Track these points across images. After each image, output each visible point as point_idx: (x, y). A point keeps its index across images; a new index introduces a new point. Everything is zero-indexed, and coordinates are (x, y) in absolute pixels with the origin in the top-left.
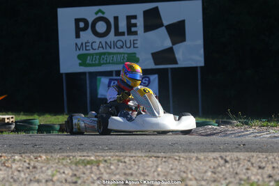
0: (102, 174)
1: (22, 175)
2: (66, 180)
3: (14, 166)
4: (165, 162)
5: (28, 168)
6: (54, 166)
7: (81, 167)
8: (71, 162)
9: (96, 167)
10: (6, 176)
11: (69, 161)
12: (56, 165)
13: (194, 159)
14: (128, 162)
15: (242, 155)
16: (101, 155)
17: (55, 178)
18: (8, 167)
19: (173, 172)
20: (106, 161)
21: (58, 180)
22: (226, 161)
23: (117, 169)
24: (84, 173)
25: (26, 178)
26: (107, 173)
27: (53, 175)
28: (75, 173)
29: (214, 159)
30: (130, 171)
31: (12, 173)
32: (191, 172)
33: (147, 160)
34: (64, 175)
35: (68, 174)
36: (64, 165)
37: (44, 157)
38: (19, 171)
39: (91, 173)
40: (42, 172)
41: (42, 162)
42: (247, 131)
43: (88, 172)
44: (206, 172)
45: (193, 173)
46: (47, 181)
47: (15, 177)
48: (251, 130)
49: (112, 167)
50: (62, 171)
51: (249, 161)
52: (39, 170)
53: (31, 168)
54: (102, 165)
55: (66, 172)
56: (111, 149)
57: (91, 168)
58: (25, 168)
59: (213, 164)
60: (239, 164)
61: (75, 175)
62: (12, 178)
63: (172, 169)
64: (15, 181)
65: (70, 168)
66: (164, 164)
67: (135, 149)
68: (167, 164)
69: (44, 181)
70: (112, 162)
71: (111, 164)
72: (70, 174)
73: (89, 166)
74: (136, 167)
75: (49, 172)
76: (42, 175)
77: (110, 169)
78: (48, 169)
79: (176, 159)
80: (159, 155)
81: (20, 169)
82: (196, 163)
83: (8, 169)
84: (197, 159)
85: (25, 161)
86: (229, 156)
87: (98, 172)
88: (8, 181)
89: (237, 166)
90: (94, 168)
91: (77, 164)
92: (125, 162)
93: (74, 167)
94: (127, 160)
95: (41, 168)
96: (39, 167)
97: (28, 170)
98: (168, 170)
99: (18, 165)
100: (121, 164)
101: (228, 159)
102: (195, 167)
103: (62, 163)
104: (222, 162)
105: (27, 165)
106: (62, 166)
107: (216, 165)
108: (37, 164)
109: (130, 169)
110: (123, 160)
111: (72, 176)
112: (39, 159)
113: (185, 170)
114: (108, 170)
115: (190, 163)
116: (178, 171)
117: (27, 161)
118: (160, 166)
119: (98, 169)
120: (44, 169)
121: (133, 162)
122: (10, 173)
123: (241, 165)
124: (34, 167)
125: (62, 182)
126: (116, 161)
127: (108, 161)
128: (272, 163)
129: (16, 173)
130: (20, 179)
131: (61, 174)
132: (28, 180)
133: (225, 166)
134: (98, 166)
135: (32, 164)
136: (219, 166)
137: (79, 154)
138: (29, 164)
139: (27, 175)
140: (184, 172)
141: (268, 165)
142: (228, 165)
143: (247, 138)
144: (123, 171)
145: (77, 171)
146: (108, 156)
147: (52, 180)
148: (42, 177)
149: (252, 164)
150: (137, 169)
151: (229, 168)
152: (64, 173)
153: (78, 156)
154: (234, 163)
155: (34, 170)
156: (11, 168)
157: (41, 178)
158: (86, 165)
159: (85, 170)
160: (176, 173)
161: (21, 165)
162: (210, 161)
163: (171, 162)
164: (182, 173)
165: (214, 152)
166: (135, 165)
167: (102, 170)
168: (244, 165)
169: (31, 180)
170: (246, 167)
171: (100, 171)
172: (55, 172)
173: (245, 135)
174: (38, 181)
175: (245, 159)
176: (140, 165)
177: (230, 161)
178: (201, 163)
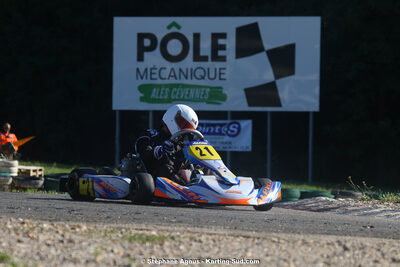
0: (167, 256)
1: (53, 251)
2: (115, 262)
3: (42, 238)
4: (257, 244)
5: (62, 242)
6: (98, 240)
7: (138, 245)
8: (123, 238)
9: (158, 246)
10: (29, 251)
11: (120, 235)
12: (101, 239)
13: (300, 242)
14: (204, 241)
15: (368, 242)
16: (166, 230)
17: (99, 259)
18: (32, 238)
19: (268, 259)
20: (173, 238)
21: (103, 261)
22: (346, 249)
23: (189, 250)
24: (141, 254)
25: (58, 256)
26: (174, 256)
27: (97, 254)
28: (129, 252)
29: (328, 244)
30: (207, 255)
31: (39, 248)
32: (294, 260)
33: (232, 241)
34: (111, 255)
35: (118, 253)
36: (113, 241)
37: (84, 227)
38: (48, 245)
39: (151, 254)
40: (81, 248)
41: (81, 235)
42: (377, 208)
43: (146, 253)
44: (315, 262)
45: (298, 263)
46: (87, 262)
47: (42, 254)
48: (382, 207)
49: (182, 247)
50: (109, 249)
51: (379, 250)
52: (77, 246)
53: (65, 241)
54: (167, 243)
55: (116, 251)
56: (180, 222)
57: (152, 247)
58: (56, 241)
59: (326, 251)
60: (364, 253)
61: (129, 256)
62: (38, 254)
63: (267, 255)
64: (42, 259)
65: (122, 245)
66: (256, 246)
67: (216, 224)
68: (260, 247)
69: (83, 261)
70: (182, 240)
71: (180, 242)
72: (122, 254)
73: (148, 244)
74: (217, 249)
75: (92, 249)
76: (81, 252)
77: (178, 249)
78: (89, 245)
79: (274, 242)
80: (249, 234)
81: (49, 242)
82: (303, 248)
83: (32, 242)
84: (305, 243)
85: (57, 232)
86: (350, 241)
87: (161, 253)
88: (32, 258)
89: (360, 256)
90: (156, 248)
91: (131, 240)
92: (200, 241)
93: (127, 242)
94: (203, 238)
95: (80, 242)
96: (77, 241)
97: (61, 245)
98: (262, 256)
99: (46, 237)
100: (194, 243)
101: (348, 245)
102: (301, 253)
103: (111, 238)
104: (340, 249)
105: (60, 238)
106: (109, 242)
107: (330, 254)
108: (74, 237)
109: (207, 252)
110: (198, 239)
111: (123, 257)
112: (78, 230)
113: (286, 258)
114: (175, 252)
115: (293, 248)
116: (276, 259)
117: (61, 232)
118: (250, 250)
119: (162, 249)
120: (84, 244)
121: (212, 242)
122: (35, 247)
123: (367, 256)
124: (70, 241)
125: (108, 264)
126: (188, 239)
127: (177, 239)
129: (44, 248)
130: (50, 257)
131: (108, 252)
132: (61, 258)
133: (344, 256)
134: (161, 245)
135: (67, 237)
136: (335, 254)
137: (135, 226)
138: (63, 236)
139: (59, 251)
140: (285, 260)
142: (348, 254)
143: (376, 217)
144: (198, 254)
145: (132, 249)
146: (177, 231)
147: (94, 261)
148: (82, 255)
149: (383, 255)
150: (218, 252)
151: (349, 258)
152: (112, 251)
153: (133, 229)
154: (357, 252)
155: (70, 244)
156: (38, 240)
157: (79, 257)
158: (144, 243)
159: (143, 250)
160: (272, 261)
161: (52, 237)
162: (323, 246)
163: (267, 245)
164: (282, 262)
165: (328, 234)
166: (215, 246)
167: (168, 251)
168: (371, 256)
169: (64, 259)
170: (374, 258)
171: (164, 251)
172: (99, 250)
173: (373, 213)
174: (75, 261)
175: (372, 247)
176: (222, 246)
177: (351, 249)
178: (310, 249)
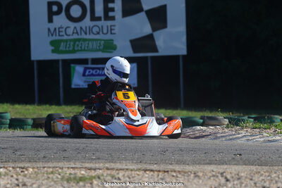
4: (162, 179)
5: (18, 185)
6: (44, 182)
7: (74, 185)
8: (62, 179)
9: (89, 185)
11: (59, 177)
12: (46, 181)
13: (192, 175)
14: (122, 178)
20: (99, 178)
22: (227, 180)
29: (214, 176)
33: (143, 176)
36: (55, 182)
37: (31, 170)
41: (30, 177)
42: (239, 134)
48: (243, 133)
51: (251, 180)
53: (20, 185)
54: (95, 182)
57: (85, 186)
58: (13, 185)
59: (213, 183)
60: (241, 183)
65: (62, 185)
70: (106, 178)
73: (81, 183)
79: (173, 176)
80: (155, 167)
81: (8, 186)
82: (195, 181)
84: (196, 176)
85: (12, 176)
89: (239, 186)
91: (68, 180)
92: (119, 179)
93: (65, 182)
94: (121, 175)
95: (31, 185)
96: (29, 184)
99: (5, 181)
101: (229, 177)
102: (194, 186)
103: (53, 180)
104: (223, 181)
105: (16, 182)
106: (52, 183)
107: (217, 185)
108: (25, 180)
110: (117, 176)
112: (26, 172)
115: (188, 181)
117: (15, 176)
119: (92, 187)
121: (128, 179)
123: (243, 185)
124: (24, 185)
126: (109, 178)
127: (102, 178)
128: (276, 182)
133: (226, 185)
134: (91, 184)
135: (21, 181)
136: (220, 185)
137: (67, 164)
138: (17, 180)
141: (272, 185)
142: (230, 185)
149: (255, 183)
151: (231, 187)
153: (68, 169)
154: (235, 182)
158: (78, 182)
161: (10, 182)
162: (209, 178)
165: (210, 164)
168: (247, 184)
173: (236, 138)
175: (246, 177)
177: (231, 180)
178: (201, 181)
